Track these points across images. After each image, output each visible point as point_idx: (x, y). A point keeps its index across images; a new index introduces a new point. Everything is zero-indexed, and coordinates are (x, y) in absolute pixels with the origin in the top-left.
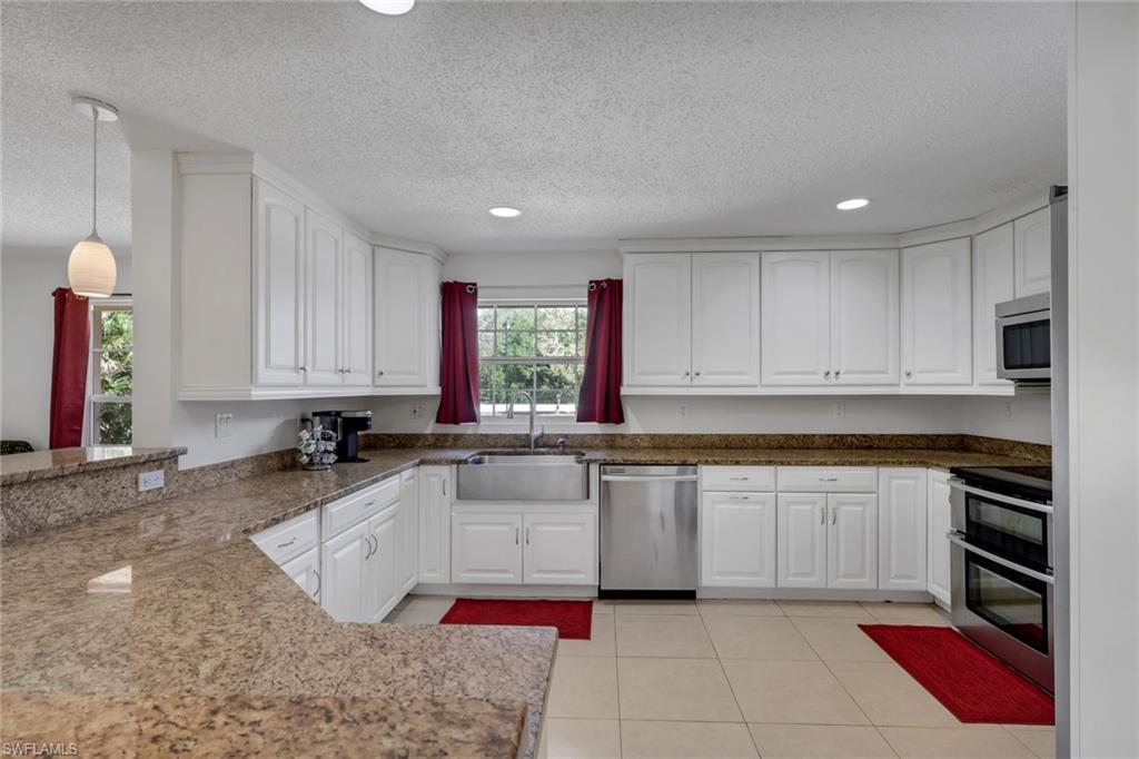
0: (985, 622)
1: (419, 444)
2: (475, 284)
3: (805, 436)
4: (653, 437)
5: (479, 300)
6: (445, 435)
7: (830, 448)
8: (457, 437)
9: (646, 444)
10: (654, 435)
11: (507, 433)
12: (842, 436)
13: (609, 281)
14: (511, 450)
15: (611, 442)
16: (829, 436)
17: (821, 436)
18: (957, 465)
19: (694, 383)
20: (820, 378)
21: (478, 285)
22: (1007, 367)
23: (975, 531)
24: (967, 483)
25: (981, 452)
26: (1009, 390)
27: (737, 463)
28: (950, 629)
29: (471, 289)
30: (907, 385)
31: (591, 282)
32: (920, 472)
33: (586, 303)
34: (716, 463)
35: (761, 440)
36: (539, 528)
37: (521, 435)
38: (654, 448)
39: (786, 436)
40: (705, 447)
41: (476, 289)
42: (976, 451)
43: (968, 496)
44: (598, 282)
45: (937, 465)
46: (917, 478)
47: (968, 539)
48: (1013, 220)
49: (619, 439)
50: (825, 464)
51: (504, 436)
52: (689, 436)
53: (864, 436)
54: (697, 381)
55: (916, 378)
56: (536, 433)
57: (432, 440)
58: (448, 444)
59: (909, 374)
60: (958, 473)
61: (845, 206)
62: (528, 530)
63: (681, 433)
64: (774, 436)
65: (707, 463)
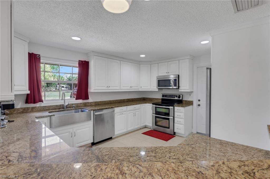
0: (157, 126)
1: (15, 112)
2: (39, 55)
3: (124, 99)
4: (95, 102)
5: (41, 61)
6: (27, 108)
7: (127, 102)
8: (33, 108)
9: (94, 104)
10: (96, 102)
11: (53, 105)
12: (129, 99)
13: (85, 61)
14: (58, 110)
15: (86, 105)
16: (127, 99)
17: (126, 99)
18: (153, 103)
19: (109, 89)
20: (129, 88)
21: (40, 56)
22: (158, 86)
23: (157, 113)
24: (156, 105)
25: (148, 100)
26: (157, 90)
27: (121, 106)
28: (152, 130)
29: (38, 57)
30: (141, 89)
31: (79, 61)
32: (145, 104)
33: (78, 66)
34: (118, 107)
35: (117, 101)
36: (78, 131)
37: (58, 105)
38: (96, 105)
39: (121, 100)
40: (106, 104)
41: (40, 57)
42: (146, 100)
43: (156, 107)
44: (82, 61)
45: (149, 103)
46: (145, 106)
47: (156, 114)
48: (158, 63)
49: (87, 104)
50: (134, 105)
51: (52, 106)
52: (103, 101)
53: (132, 99)
54: (109, 88)
55: (142, 88)
56: (66, 104)
57: (22, 110)
58: (29, 111)
59: (141, 87)
60: (153, 104)
61: (142, 56)
62: (75, 132)
63: (102, 101)
64: (119, 100)
65: (116, 107)
